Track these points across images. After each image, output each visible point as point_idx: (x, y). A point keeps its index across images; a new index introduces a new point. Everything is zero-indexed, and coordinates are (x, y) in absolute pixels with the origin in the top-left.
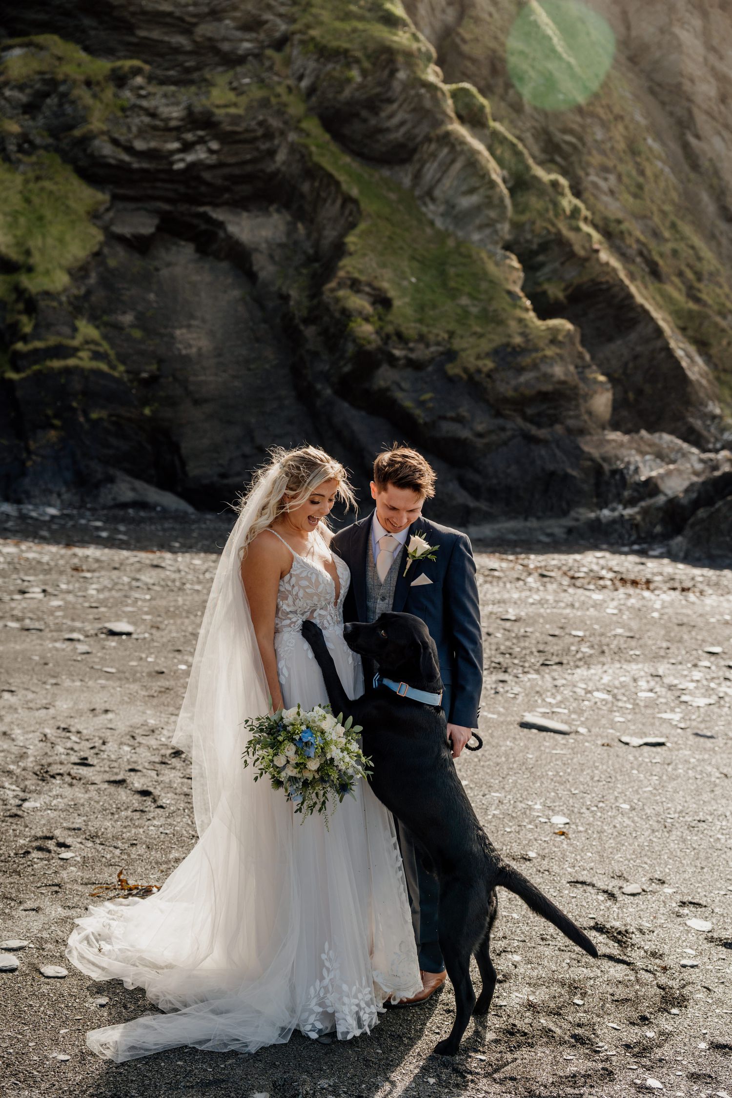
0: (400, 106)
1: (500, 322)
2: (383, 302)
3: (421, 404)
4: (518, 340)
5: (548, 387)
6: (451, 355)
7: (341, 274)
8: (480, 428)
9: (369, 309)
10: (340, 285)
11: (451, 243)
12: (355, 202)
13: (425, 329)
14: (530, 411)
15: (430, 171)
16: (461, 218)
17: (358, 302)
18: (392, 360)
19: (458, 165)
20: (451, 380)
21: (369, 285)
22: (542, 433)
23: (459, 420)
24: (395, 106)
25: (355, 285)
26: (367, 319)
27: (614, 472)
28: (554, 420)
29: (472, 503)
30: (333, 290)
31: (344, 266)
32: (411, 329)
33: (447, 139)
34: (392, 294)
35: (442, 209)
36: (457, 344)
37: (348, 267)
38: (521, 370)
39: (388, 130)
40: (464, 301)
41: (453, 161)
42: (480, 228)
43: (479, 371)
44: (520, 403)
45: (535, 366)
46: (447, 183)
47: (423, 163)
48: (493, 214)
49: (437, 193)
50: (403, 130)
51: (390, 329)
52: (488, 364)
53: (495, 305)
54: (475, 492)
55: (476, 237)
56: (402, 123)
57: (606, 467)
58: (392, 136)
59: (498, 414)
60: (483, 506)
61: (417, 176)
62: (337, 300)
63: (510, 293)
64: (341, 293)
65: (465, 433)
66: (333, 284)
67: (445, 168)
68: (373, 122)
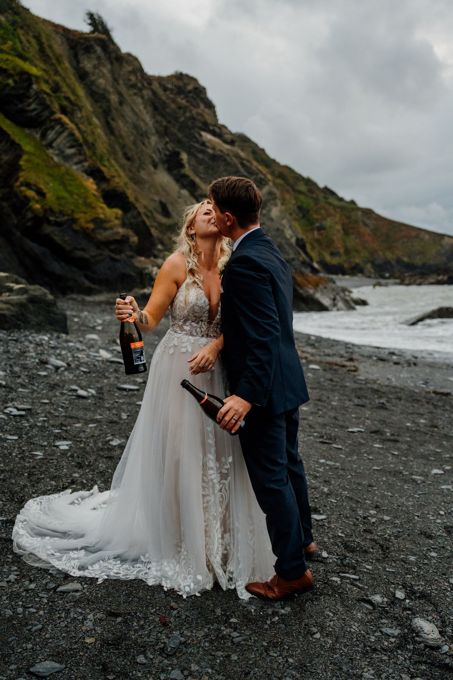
0: (34, 101)
1: (94, 208)
2: (41, 194)
3: (65, 242)
4: (102, 216)
5: (118, 238)
6: (74, 221)
7: (21, 179)
8: (93, 254)
9: (36, 197)
10: (22, 185)
11: (63, 169)
12: (19, 145)
13: (62, 209)
14: (112, 247)
15: (51, 135)
16: (67, 158)
17: (31, 193)
18: (49, 222)
19: (65, 134)
20: (76, 232)
21: (35, 185)
22: (118, 257)
23: (83, 250)
24: (31, 100)
25: (28, 185)
26: (37, 202)
27: (147, 274)
28: (121, 252)
29: (93, 286)
30: (18, 187)
31: (22, 176)
32: (56, 208)
33: (59, 121)
34: (45, 191)
35: (57, 152)
36: (76, 216)
37: (23, 176)
38: (106, 229)
39: (27, 111)
40: (76, 197)
41: (62, 132)
42: (76, 163)
43: (88, 228)
44: (107, 244)
45: (111, 228)
46: (59, 140)
47: (47, 130)
48: (82, 158)
49: (54, 144)
50: (35, 113)
51: (46, 207)
52: (91, 226)
53: (89, 200)
54: (92, 281)
55: (74, 167)
56: (35, 110)
57: (144, 273)
58: (30, 114)
59: (98, 248)
60: (97, 287)
61: (44, 136)
62: (21, 192)
63: (94, 195)
64: (23, 188)
65: (87, 256)
66: (18, 184)
67: (59, 134)
68: (20, 106)
